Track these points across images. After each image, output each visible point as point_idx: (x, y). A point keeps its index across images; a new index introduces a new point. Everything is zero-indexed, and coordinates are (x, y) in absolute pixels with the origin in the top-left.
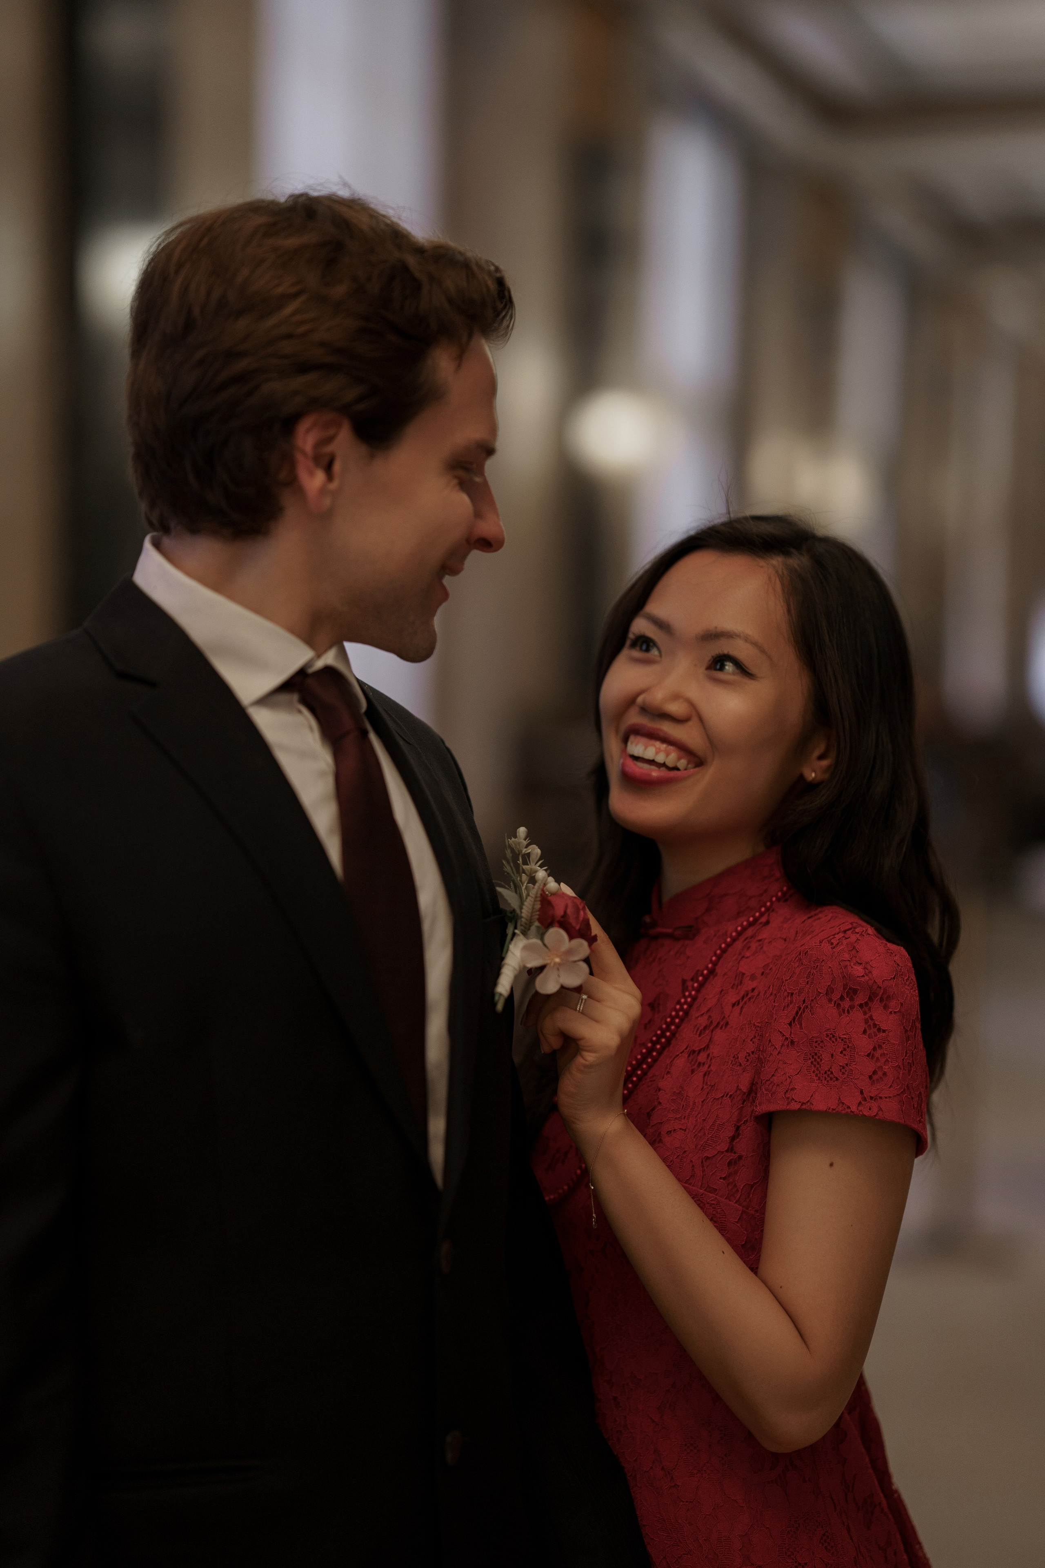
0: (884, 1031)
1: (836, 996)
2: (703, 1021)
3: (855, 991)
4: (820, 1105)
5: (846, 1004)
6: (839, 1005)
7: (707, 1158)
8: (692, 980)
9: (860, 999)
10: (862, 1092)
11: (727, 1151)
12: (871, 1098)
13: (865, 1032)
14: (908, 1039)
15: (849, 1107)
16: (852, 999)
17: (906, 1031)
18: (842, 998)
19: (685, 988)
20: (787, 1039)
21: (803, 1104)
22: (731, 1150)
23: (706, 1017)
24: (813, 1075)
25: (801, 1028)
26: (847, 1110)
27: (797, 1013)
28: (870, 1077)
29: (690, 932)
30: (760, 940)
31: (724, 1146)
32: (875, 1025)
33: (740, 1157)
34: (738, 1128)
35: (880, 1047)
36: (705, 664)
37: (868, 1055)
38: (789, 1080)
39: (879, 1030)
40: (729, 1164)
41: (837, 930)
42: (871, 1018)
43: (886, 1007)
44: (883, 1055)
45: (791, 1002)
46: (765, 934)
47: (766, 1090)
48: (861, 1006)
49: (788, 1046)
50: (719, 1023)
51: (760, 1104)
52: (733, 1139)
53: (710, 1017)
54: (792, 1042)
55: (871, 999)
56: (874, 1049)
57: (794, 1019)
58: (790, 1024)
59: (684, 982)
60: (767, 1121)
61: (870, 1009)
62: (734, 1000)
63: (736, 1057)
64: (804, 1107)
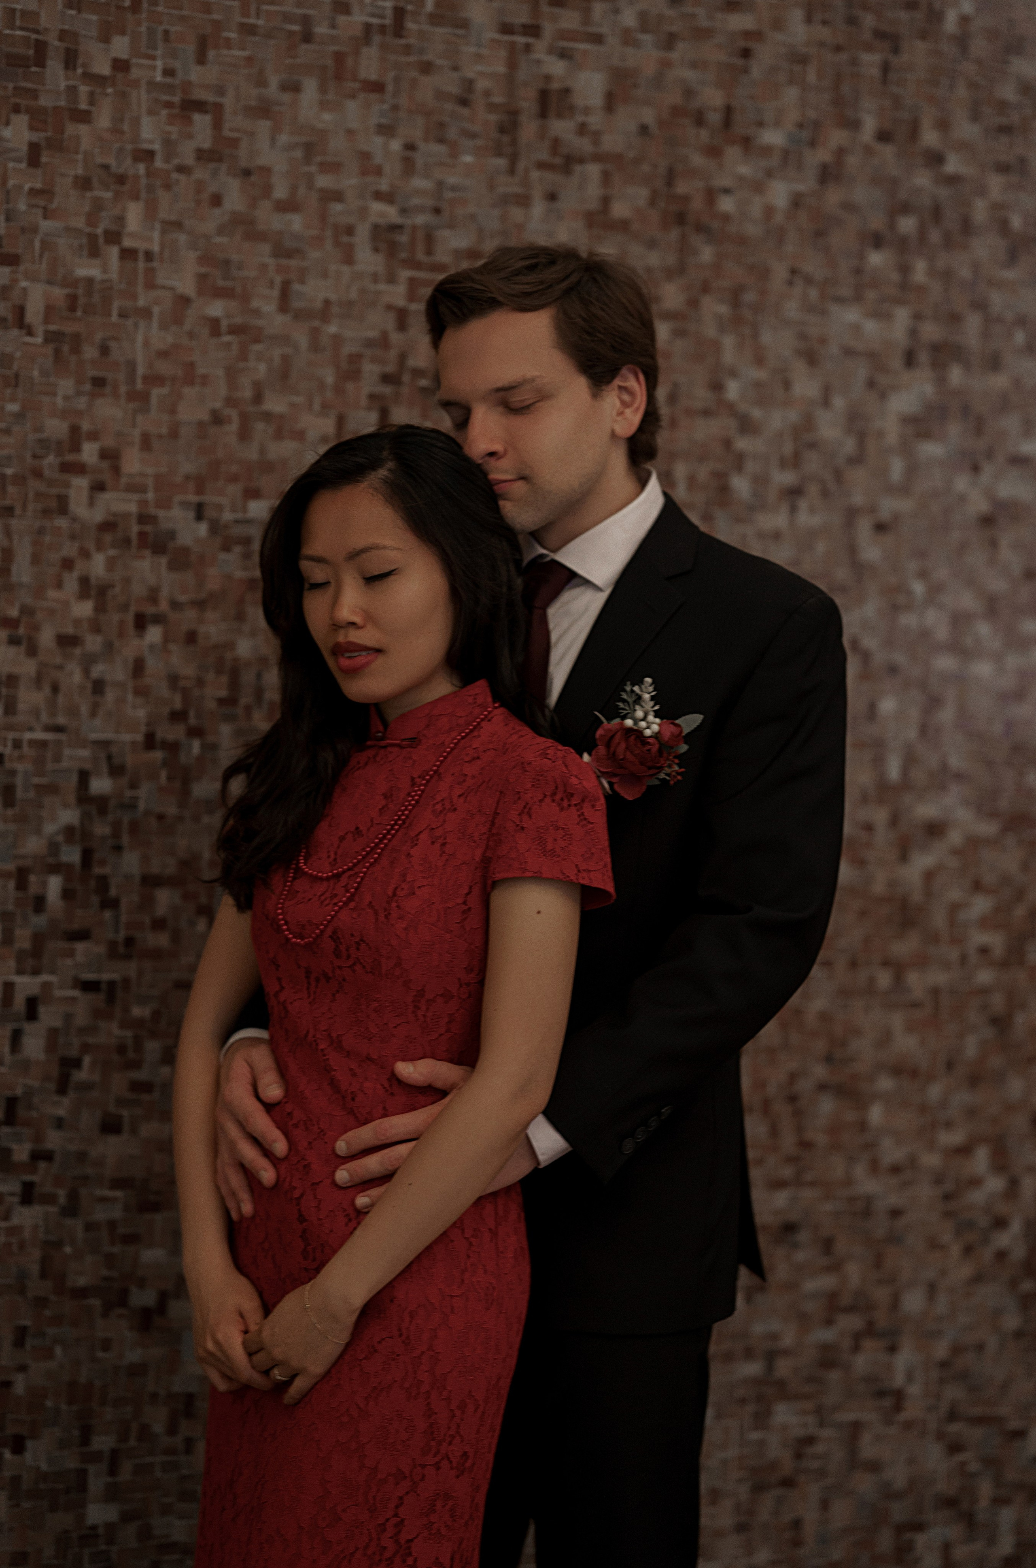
1: (557, 798)
2: (439, 807)
3: (572, 795)
4: (547, 874)
5: (565, 803)
6: (560, 804)
8: (419, 777)
9: (575, 801)
10: (577, 866)
11: (462, 903)
12: (584, 871)
15: (568, 877)
16: (569, 800)
18: (562, 799)
19: (413, 784)
20: (518, 825)
21: (534, 873)
22: (465, 903)
23: (440, 804)
24: (540, 852)
26: (568, 879)
27: (525, 807)
29: (414, 742)
31: (460, 900)
32: (585, 819)
33: (470, 909)
34: (471, 887)
35: (589, 834)
37: (581, 840)
38: (522, 856)
42: (583, 814)
43: (593, 806)
46: (477, 744)
47: (503, 862)
48: (576, 805)
49: (519, 830)
50: (449, 809)
52: (466, 896)
53: (443, 804)
54: (523, 828)
55: (583, 801)
56: (585, 836)
57: (523, 811)
58: (519, 815)
59: (413, 779)
61: (582, 808)
62: (459, 793)
64: (535, 875)
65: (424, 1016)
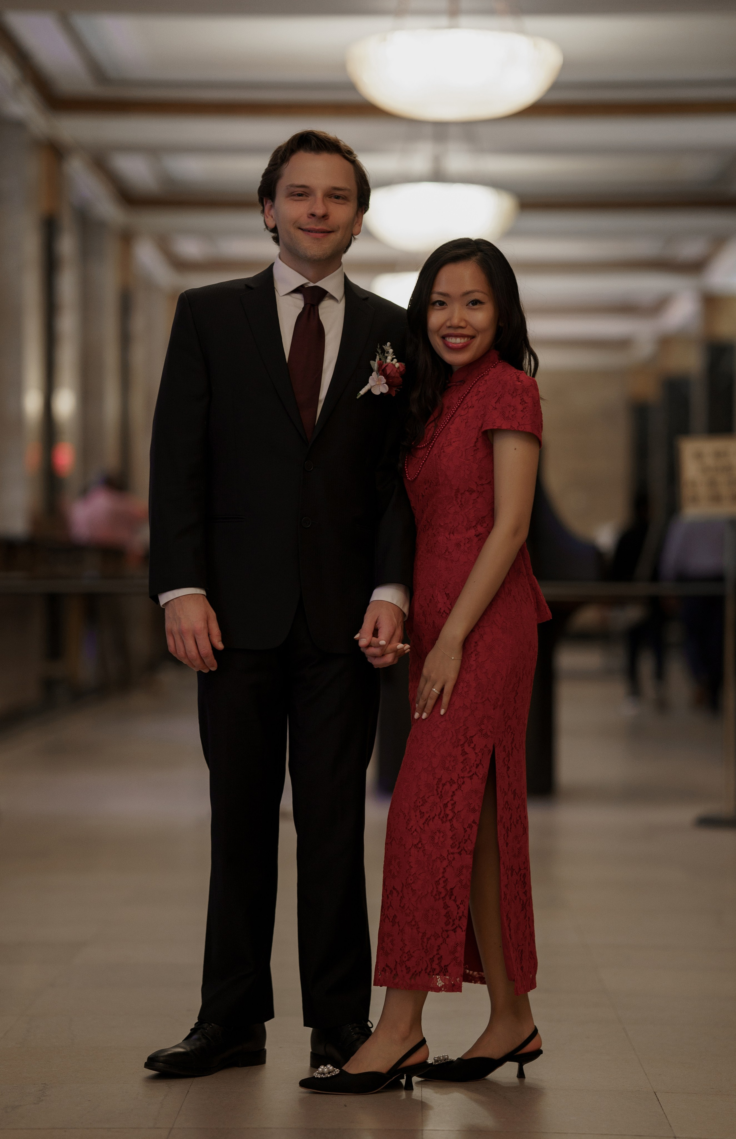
0: (527, 403)
1: (511, 392)
2: (465, 406)
3: (517, 390)
4: (504, 427)
6: (512, 395)
7: (467, 449)
10: (519, 423)
11: (473, 446)
12: (522, 424)
13: (520, 403)
14: (535, 406)
16: (516, 393)
17: (534, 403)
19: (459, 399)
21: (498, 427)
22: (475, 446)
23: (466, 405)
24: (502, 418)
25: (499, 404)
26: (514, 429)
27: (498, 399)
28: (522, 418)
29: (462, 382)
30: (485, 380)
32: (524, 401)
33: (478, 449)
34: (477, 439)
35: (526, 408)
36: (466, 305)
37: (522, 411)
38: (494, 420)
39: (525, 403)
40: (474, 450)
41: (512, 372)
42: (523, 399)
43: (528, 395)
44: (527, 411)
45: (496, 396)
46: (487, 378)
47: (486, 423)
48: (519, 395)
49: (494, 409)
50: (471, 407)
51: (483, 428)
52: (476, 442)
53: (467, 405)
54: (496, 408)
55: (523, 392)
56: (524, 409)
57: (497, 401)
58: (496, 403)
59: (459, 397)
60: (485, 433)
61: (522, 396)
62: (476, 399)
63: (477, 416)
64: (499, 428)
65: (461, 501)
